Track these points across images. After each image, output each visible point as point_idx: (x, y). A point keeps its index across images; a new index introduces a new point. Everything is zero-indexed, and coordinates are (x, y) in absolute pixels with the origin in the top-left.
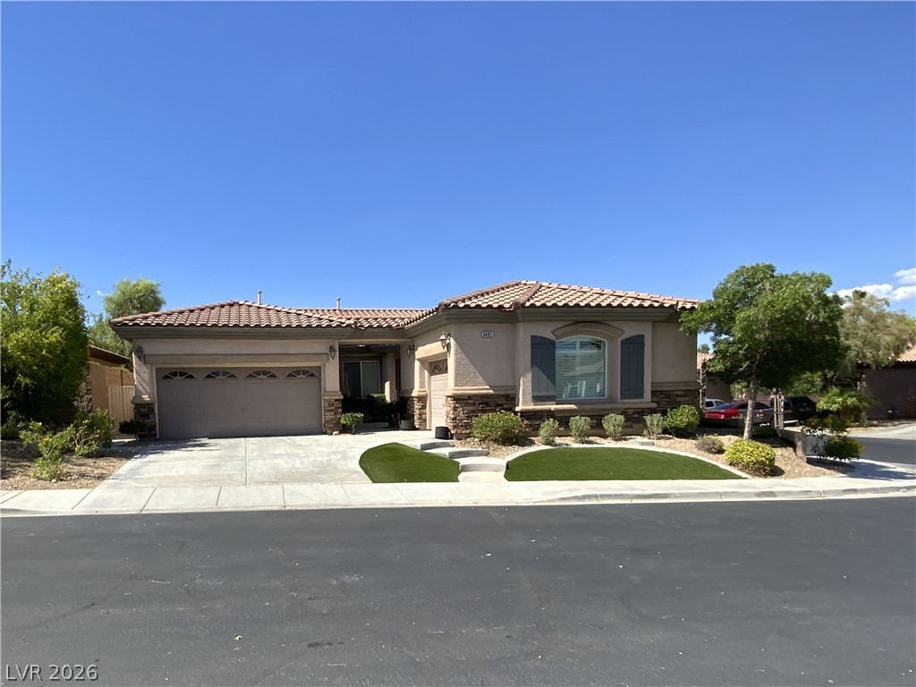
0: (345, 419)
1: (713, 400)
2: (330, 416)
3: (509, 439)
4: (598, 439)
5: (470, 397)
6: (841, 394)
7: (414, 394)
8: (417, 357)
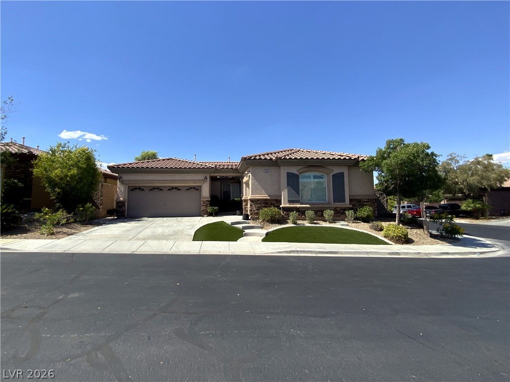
0: (209, 209)
1: (411, 205)
2: (203, 208)
3: (273, 221)
4: (321, 222)
5: (258, 200)
6: (473, 203)
7: (243, 199)
8: (244, 182)
